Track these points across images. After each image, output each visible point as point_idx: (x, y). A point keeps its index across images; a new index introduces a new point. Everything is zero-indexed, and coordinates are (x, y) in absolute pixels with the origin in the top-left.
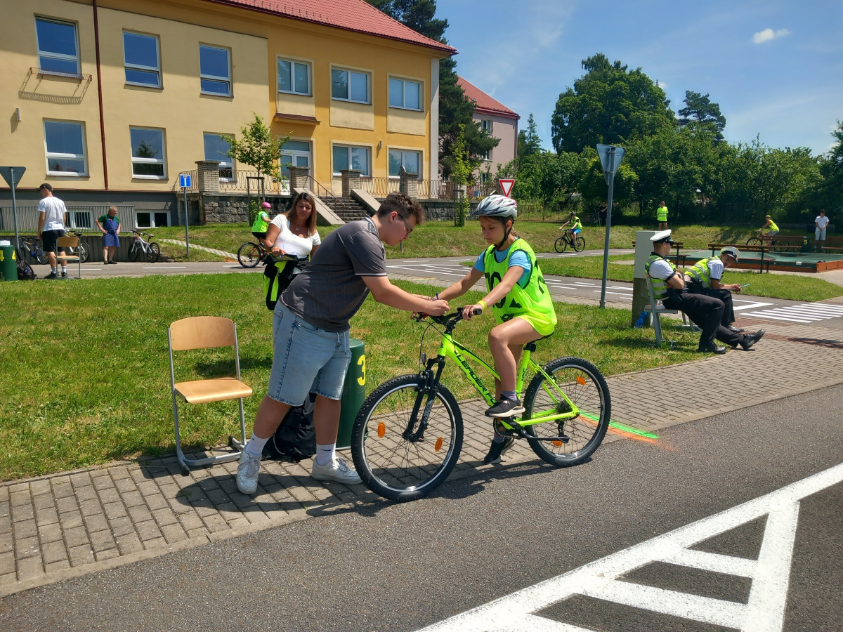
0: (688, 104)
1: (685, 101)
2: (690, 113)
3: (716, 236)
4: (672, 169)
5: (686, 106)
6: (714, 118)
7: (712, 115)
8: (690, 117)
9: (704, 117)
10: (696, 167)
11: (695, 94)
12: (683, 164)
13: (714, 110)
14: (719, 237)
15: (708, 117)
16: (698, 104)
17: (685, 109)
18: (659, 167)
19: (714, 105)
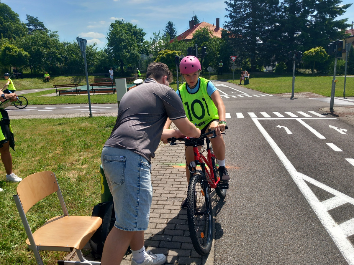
0: (29, 21)
1: (27, 19)
2: (31, 25)
3: (72, 80)
4: (44, 51)
5: (28, 22)
6: (42, 28)
7: (41, 27)
8: (31, 27)
9: (37, 28)
10: (56, 50)
11: (31, 17)
12: (50, 49)
13: (41, 25)
14: (73, 81)
15: (39, 28)
16: (33, 21)
17: (28, 23)
18: (39, 50)
19: (41, 22)
